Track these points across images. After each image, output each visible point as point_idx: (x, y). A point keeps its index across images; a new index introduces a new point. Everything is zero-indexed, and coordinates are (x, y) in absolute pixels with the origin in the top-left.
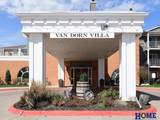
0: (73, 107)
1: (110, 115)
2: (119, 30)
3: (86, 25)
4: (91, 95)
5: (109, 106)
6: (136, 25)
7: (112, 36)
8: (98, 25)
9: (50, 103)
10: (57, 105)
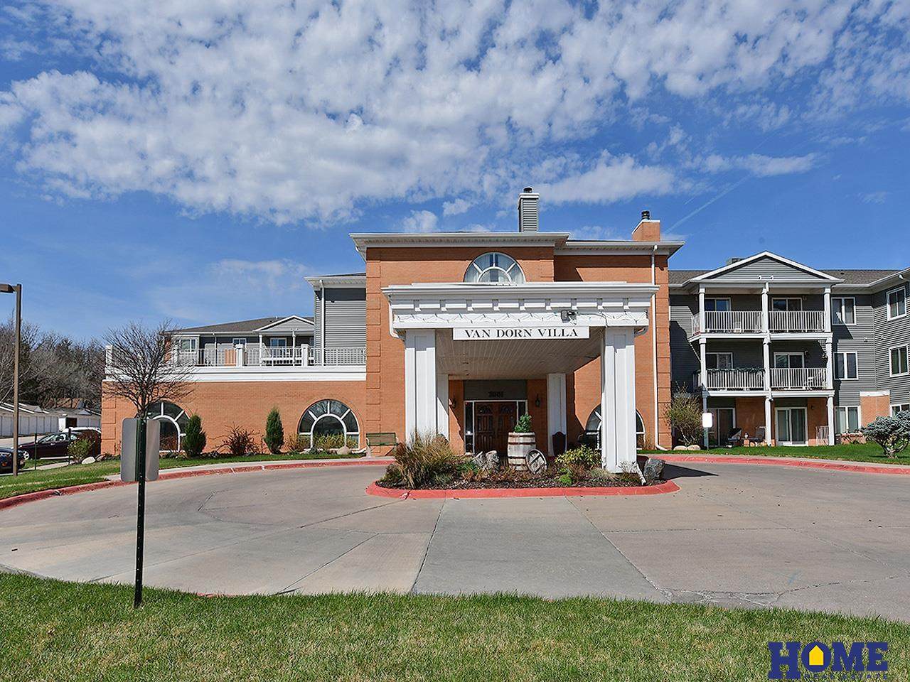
0: (507, 483)
1: (581, 494)
2: (598, 321)
3: (530, 311)
4: (542, 461)
5: (578, 480)
6: (633, 309)
7: (584, 334)
8: (555, 310)
9: (457, 477)
10: (472, 480)
